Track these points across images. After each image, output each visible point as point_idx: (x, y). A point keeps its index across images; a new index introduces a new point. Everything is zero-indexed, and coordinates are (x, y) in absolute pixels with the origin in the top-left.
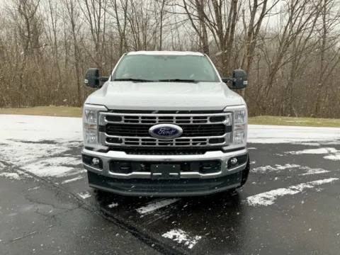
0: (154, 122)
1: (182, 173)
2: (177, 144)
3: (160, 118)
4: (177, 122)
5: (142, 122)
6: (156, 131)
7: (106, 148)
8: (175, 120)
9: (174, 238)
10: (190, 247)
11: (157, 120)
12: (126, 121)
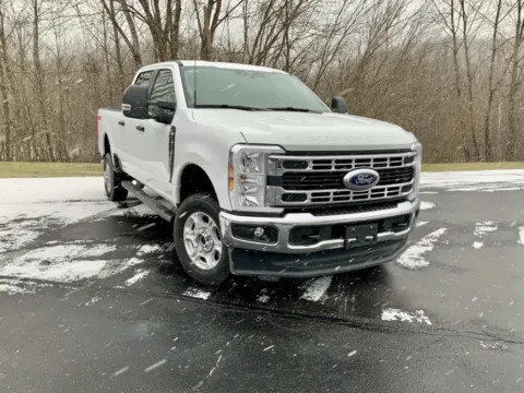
0: (350, 167)
1: (379, 235)
2: (372, 196)
3: (357, 161)
4: (375, 166)
5: (337, 167)
6: (354, 180)
7: (280, 210)
8: (372, 163)
9: (399, 318)
10: (429, 323)
11: (353, 164)
12: (314, 168)
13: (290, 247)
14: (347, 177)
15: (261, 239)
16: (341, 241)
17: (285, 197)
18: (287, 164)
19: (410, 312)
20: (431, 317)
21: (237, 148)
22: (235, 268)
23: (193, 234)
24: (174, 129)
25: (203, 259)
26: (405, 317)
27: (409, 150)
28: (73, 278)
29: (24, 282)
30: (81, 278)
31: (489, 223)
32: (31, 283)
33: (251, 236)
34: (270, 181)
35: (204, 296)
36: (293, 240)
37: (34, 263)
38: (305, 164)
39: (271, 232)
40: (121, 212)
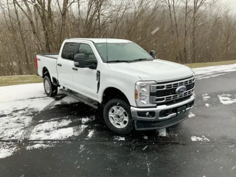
1: (187, 109)
2: (184, 95)
3: (180, 83)
5: (173, 87)
6: (179, 90)
7: (155, 105)
8: (184, 83)
9: (198, 140)
10: (208, 140)
11: (178, 85)
12: (167, 88)
13: (160, 118)
14: (177, 90)
15: (148, 116)
16: (175, 114)
17: (157, 100)
18: (158, 87)
19: (201, 137)
20: (208, 138)
21: (139, 83)
22: (138, 128)
23: (113, 115)
24: (99, 72)
25: (119, 124)
26: (200, 139)
27: (193, 76)
28: (64, 137)
29: (45, 142)
30: (68, 137)
31: (206, 94)
32: (49, 142)
33: (145, 116)
34: (151, 94)
35: (123, 139)
36: (161, 116)
37: (42, 132)
38: (163, 87)
39: (152, 114)
40: (58, 103)
